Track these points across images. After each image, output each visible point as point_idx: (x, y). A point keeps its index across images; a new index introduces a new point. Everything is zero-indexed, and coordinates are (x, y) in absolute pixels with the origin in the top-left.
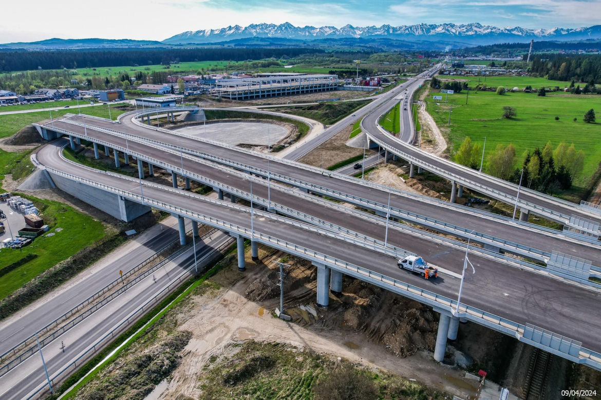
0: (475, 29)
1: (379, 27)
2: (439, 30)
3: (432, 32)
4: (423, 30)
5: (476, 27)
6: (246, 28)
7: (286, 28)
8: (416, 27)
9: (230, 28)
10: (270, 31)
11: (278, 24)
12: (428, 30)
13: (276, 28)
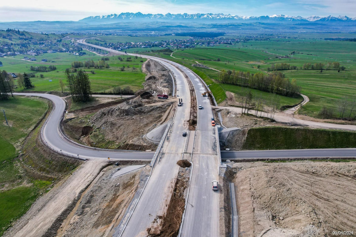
0: (221, 16)
1: (183, 14)
2: (205, 16)
3: (202, 17)
4: (197, 16)
5: (221, 15)
6: (119, 15)
7: (138, 15)
8: (195, 15)
9: (112, 15)
10: (131, 16)
11: (135, 13)
12: (200, 16)
13: (134, 15)
